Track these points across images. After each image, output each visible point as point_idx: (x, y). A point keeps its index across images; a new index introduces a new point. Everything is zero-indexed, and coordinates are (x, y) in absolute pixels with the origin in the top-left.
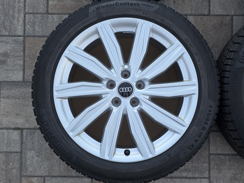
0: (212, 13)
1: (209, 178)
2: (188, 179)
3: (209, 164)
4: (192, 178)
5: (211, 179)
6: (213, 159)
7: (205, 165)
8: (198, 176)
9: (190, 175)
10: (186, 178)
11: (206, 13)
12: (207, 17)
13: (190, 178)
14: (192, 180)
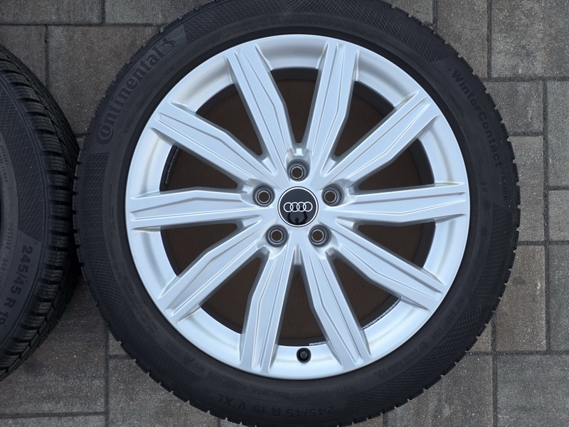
0: (109, 20)
1: (106, 413)
2: (56, 418)
3: (107, 382)
4: (66, 415)
5: (111, 416)
6: (115, 368)
7: (97, 382)
8: (80, 410)
9: (61, 408)
10: (50, 415)
11: (95, 20)
12: (97, 29)
13: (59, 415)
14: (64, 419)
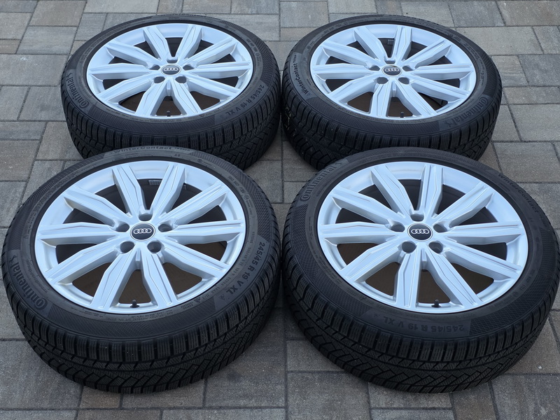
2: (249, 410)
3: (286, 387)
4: (256, 408)
6: (292, 379)
7: (279, 387)
8: (267, 405)
9: (253, 403)
10: (245, 408)
13: (251, 408)
14: (255, 411)
